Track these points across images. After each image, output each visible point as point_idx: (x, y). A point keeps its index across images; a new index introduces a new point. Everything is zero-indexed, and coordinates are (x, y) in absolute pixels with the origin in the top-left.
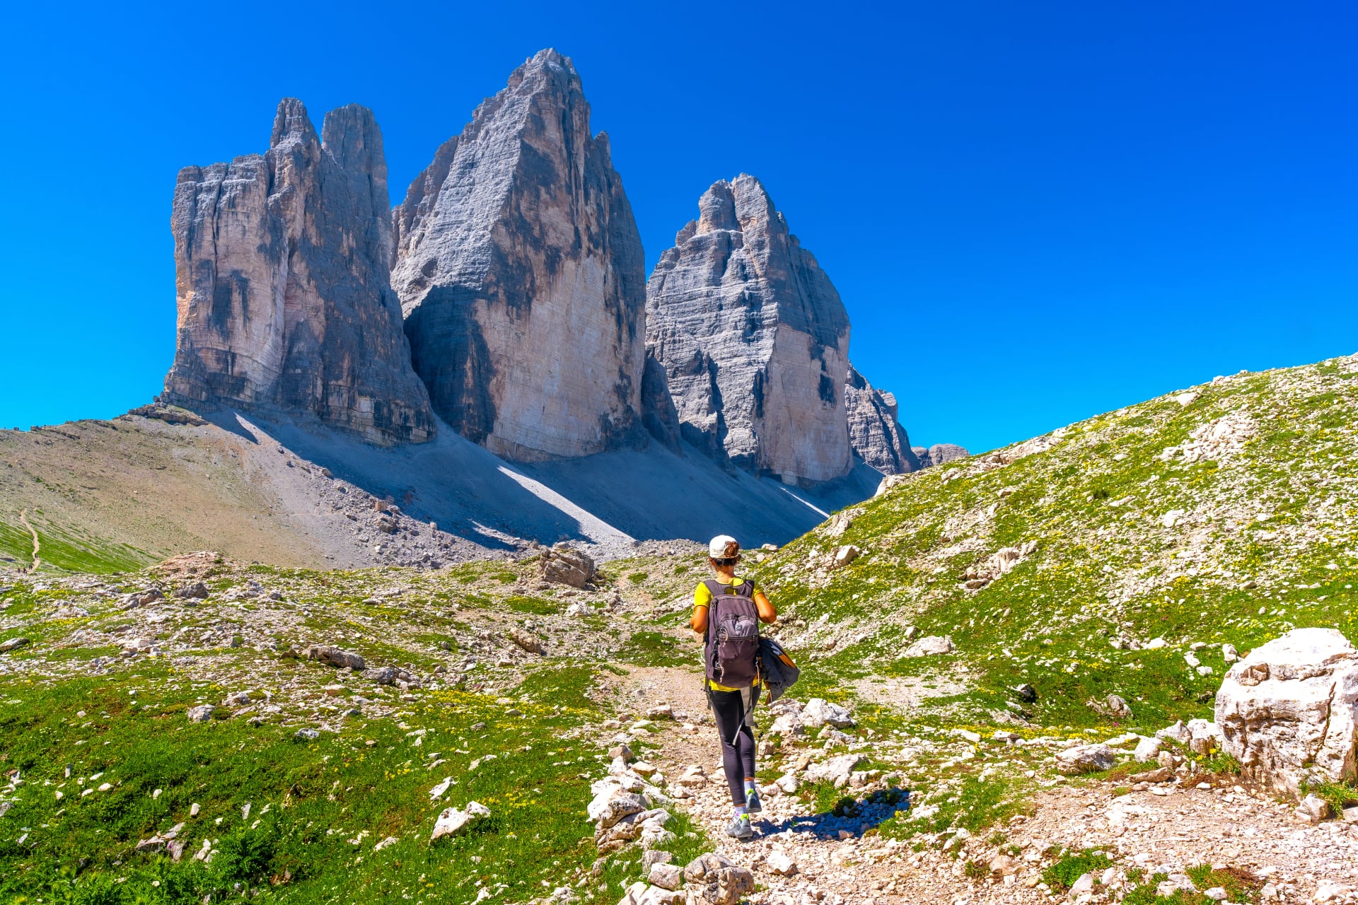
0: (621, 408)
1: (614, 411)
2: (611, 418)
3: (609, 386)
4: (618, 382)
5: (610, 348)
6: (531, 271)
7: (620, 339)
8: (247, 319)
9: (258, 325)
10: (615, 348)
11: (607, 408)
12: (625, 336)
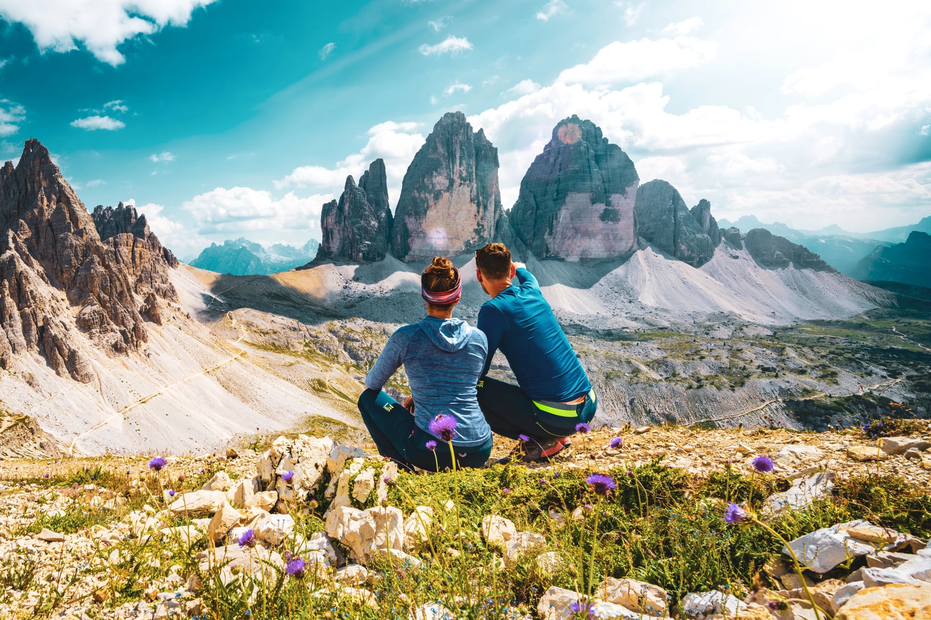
0: (477, 237)
1: (473, 239)
2: (471, 242)
3: (471, 230)
4: (477, 227)
5: (472, 216)
6: (427, 201)
7: (478, 212)
8: (332, 239)
9: (335, 240)
10: (475, 215)
11: (470, 238)
12: (481, 210)
